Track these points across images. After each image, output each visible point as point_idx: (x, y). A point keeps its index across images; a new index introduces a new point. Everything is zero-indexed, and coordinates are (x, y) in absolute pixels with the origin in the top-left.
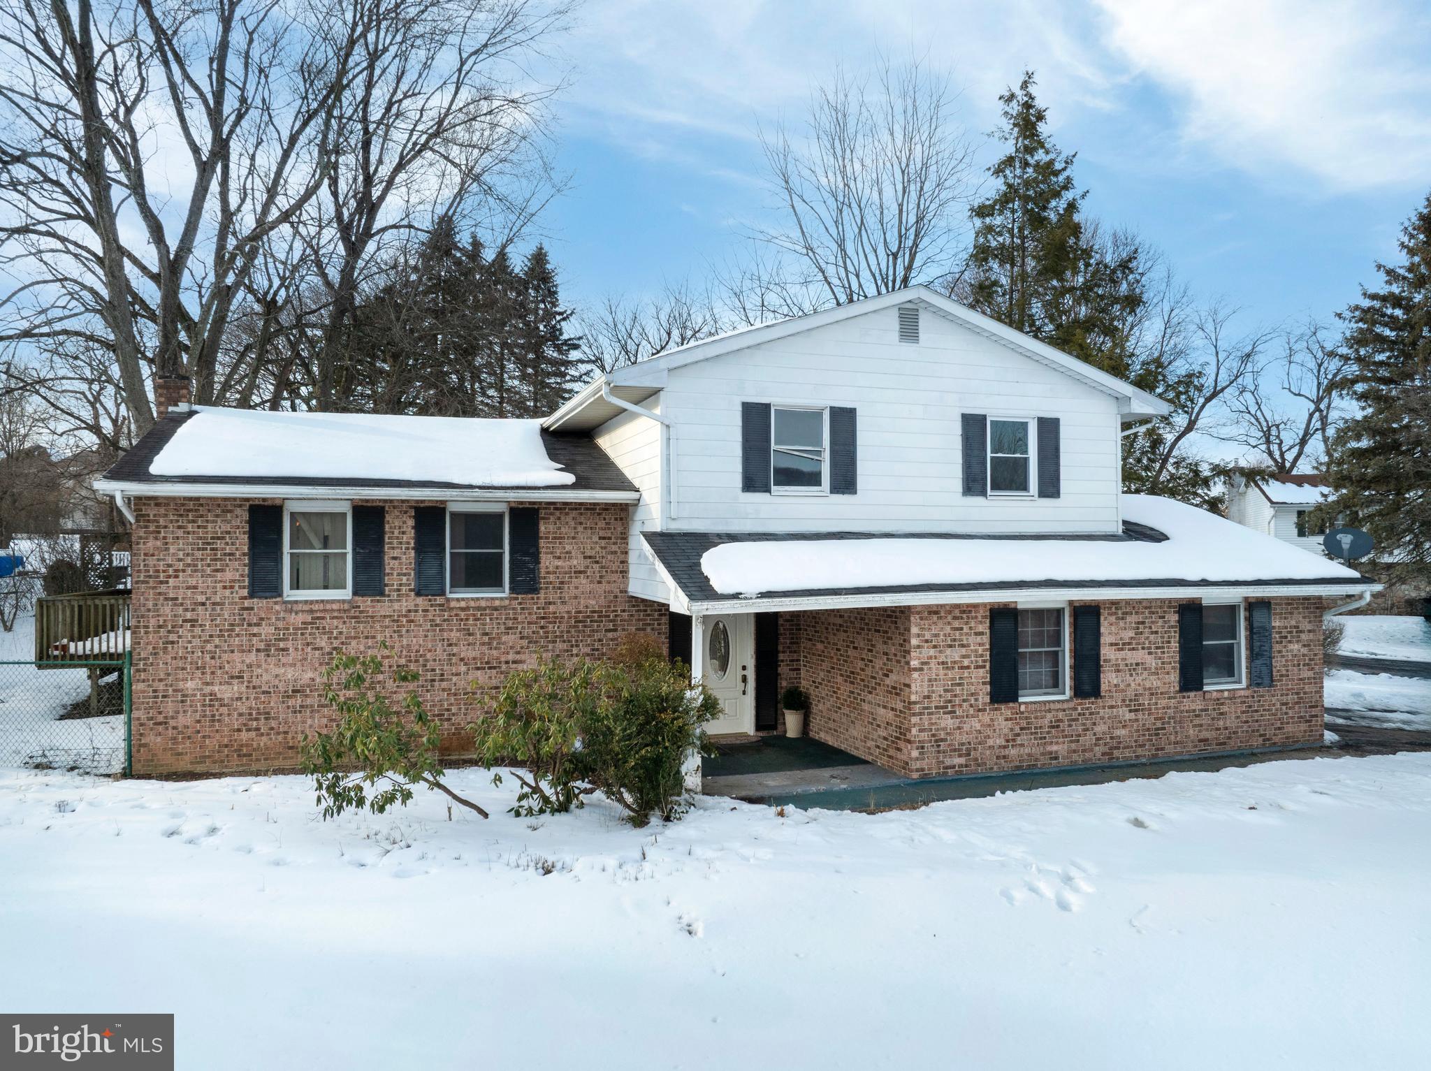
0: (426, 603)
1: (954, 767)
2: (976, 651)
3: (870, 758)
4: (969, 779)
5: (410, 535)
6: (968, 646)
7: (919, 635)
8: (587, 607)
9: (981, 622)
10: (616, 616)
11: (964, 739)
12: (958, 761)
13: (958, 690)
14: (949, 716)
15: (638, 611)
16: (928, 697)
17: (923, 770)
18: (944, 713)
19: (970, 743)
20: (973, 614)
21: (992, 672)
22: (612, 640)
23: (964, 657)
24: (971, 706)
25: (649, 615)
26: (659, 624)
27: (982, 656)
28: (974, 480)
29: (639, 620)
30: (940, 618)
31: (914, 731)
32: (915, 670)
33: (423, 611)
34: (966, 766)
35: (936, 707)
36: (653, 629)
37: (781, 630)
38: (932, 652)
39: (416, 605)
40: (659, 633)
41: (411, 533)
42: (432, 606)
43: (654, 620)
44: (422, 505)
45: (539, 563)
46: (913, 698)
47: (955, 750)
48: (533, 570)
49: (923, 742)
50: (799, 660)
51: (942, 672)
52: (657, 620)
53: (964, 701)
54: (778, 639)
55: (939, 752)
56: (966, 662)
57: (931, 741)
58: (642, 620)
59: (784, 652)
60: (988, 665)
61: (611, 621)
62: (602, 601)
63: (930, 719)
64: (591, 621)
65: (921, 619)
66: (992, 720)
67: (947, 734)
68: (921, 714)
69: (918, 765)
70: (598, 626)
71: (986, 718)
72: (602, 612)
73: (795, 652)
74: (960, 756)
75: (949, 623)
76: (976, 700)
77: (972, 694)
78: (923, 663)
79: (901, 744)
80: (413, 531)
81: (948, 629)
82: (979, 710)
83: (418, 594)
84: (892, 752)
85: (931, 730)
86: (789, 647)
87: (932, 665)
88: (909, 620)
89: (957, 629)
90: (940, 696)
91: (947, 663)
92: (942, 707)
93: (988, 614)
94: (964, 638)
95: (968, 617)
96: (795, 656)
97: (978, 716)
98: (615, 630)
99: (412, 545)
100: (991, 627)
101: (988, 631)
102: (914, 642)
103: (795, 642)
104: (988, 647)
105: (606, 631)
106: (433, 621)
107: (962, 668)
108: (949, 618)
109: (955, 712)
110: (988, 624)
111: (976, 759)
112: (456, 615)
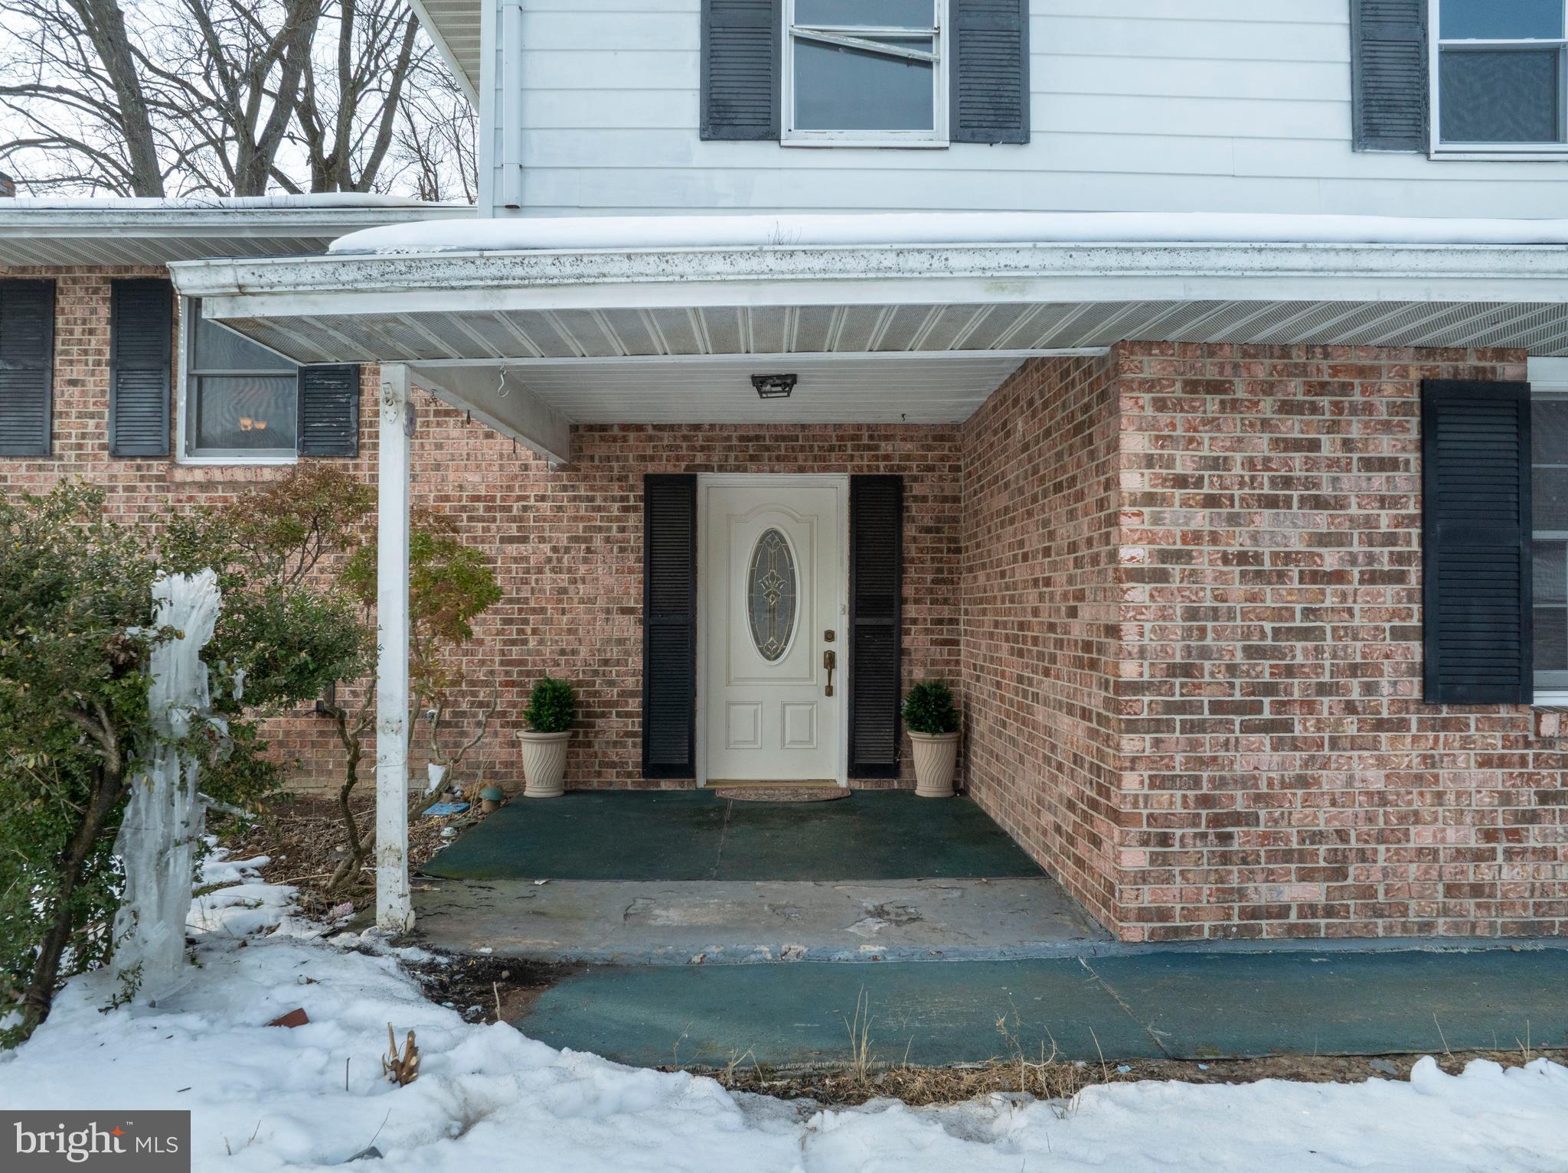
0: (132, 473)
1: (1283, 911)
2: (1369, 522)
3: (1044, 860)
4: (1336, 958)
5: (101, 339)
6: (1340, 503)
7: (1150, 461)
8: (461, 487)
9: (1387, 427)
10: (525, 509)
11: (1323, 819)
12: (1296, 892)
13: (1300, 652)
14: (1266, 739)
15: (574, 499)
16: (1187, 670)
17: (1163, 914)
18: (1247, 728)
19: (1342, 835)
20: (1357, 397)
21: (1427, 596)
22: (516, 560)
23: (1323, 540)
24: (1350, 708)
25: (599, 509)
26: (622, 530)
27: (1390, 539)
28: (1389, 107)
29: (575, 519)
30: (1235, 405)
31: (1131, 782)
32: (1137, 575)
33: (127, 489)
34: (1330, 911)
35: (1216, 707)
36: (607, 540)
37: (911, 551)
38: (1201, 520)
39: (112, 477)
40: (622, 550)
41: (104, 332)
42: (142, 478)
43: (610, 519)
44: (127, 276)
45: (360, 393)
46: (1129, 670)
47: (1288, 856)
48: (345, 409)
49: (1167, 819)
50: (956, 622)
51: (1238, 589)
52: (618, 519)
53: (1322, 689)
54: (903, 571)
55: (1225, 858)
56: (1330, 559)
57: (1195, 820)
58: (582, 518)
59: (917, 601)
60: (1414, 572)
61: (514, 520)
62: (494, 476)
63: (1194, 745)
64: (470, 519)
65: (1160, 405)
66: (1428, 760)
67: (1258, 798)
68: (1157, 726)
69: (1147, 897)
70: (486, 530)
71: (1406, 753)
72: (493, 499)
73: (946, 601)
74: (1306, 876)
75: (1265, 424)
76: (1369, 689)
77: (1354, 670)
78: (1165, 556)
79: (1102, 825)
80: (109, 327)
81: (1261, 445)
82: (1380, 725)
83: (116, 455)
84: (1083, 848)
85: (1196, 782)
86: (931, 591)
87: (1202, 563)
88: (1115, 411)
89: (1296, 445)
90: (1232, 669)
91: (1257, 558)
92: (1239, 708)
93: (1415, 398)
94: (1325, 475)
95: (1338, 408)
96: (946, 612)
97: (1375, 745)
98: (524, 540)
99: (108, 356)
100: (1425, 444)
101: (1414, 457)
102: (1132, 481)
103: (946, 578)
104: (1413, 509)
105: (503, 540)
106: (145, 509)
107: (1316, 577)
108: (1267, 406)
109: (1288, 726)
110: (1414, 434)
111: (1368, 892)
112: (190, 499)
